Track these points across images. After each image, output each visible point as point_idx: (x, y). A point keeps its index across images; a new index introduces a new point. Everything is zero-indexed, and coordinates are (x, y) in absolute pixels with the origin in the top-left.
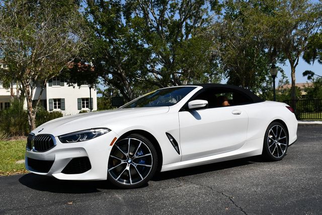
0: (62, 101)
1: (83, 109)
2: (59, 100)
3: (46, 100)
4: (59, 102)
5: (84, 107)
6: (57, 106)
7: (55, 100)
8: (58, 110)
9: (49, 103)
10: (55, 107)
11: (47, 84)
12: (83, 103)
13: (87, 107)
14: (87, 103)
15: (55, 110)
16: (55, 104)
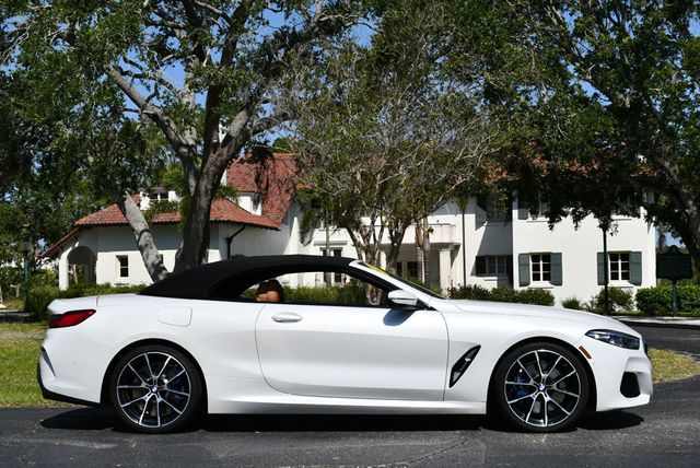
0: (553, 261)
1: (612, 283)
2: (547, 257)
3: (510, 258)
4: (548, 265)
5: (615, 277)
6: (541, 272)
7: (536, 257)
8: (543, 284)
9: (520, 265)
10: (536, 278)
11: (515, 213)
12: (615, 267)
13: (625, 277)
14: (625, 267)
15: (534, 285)
16: (536, 268)
